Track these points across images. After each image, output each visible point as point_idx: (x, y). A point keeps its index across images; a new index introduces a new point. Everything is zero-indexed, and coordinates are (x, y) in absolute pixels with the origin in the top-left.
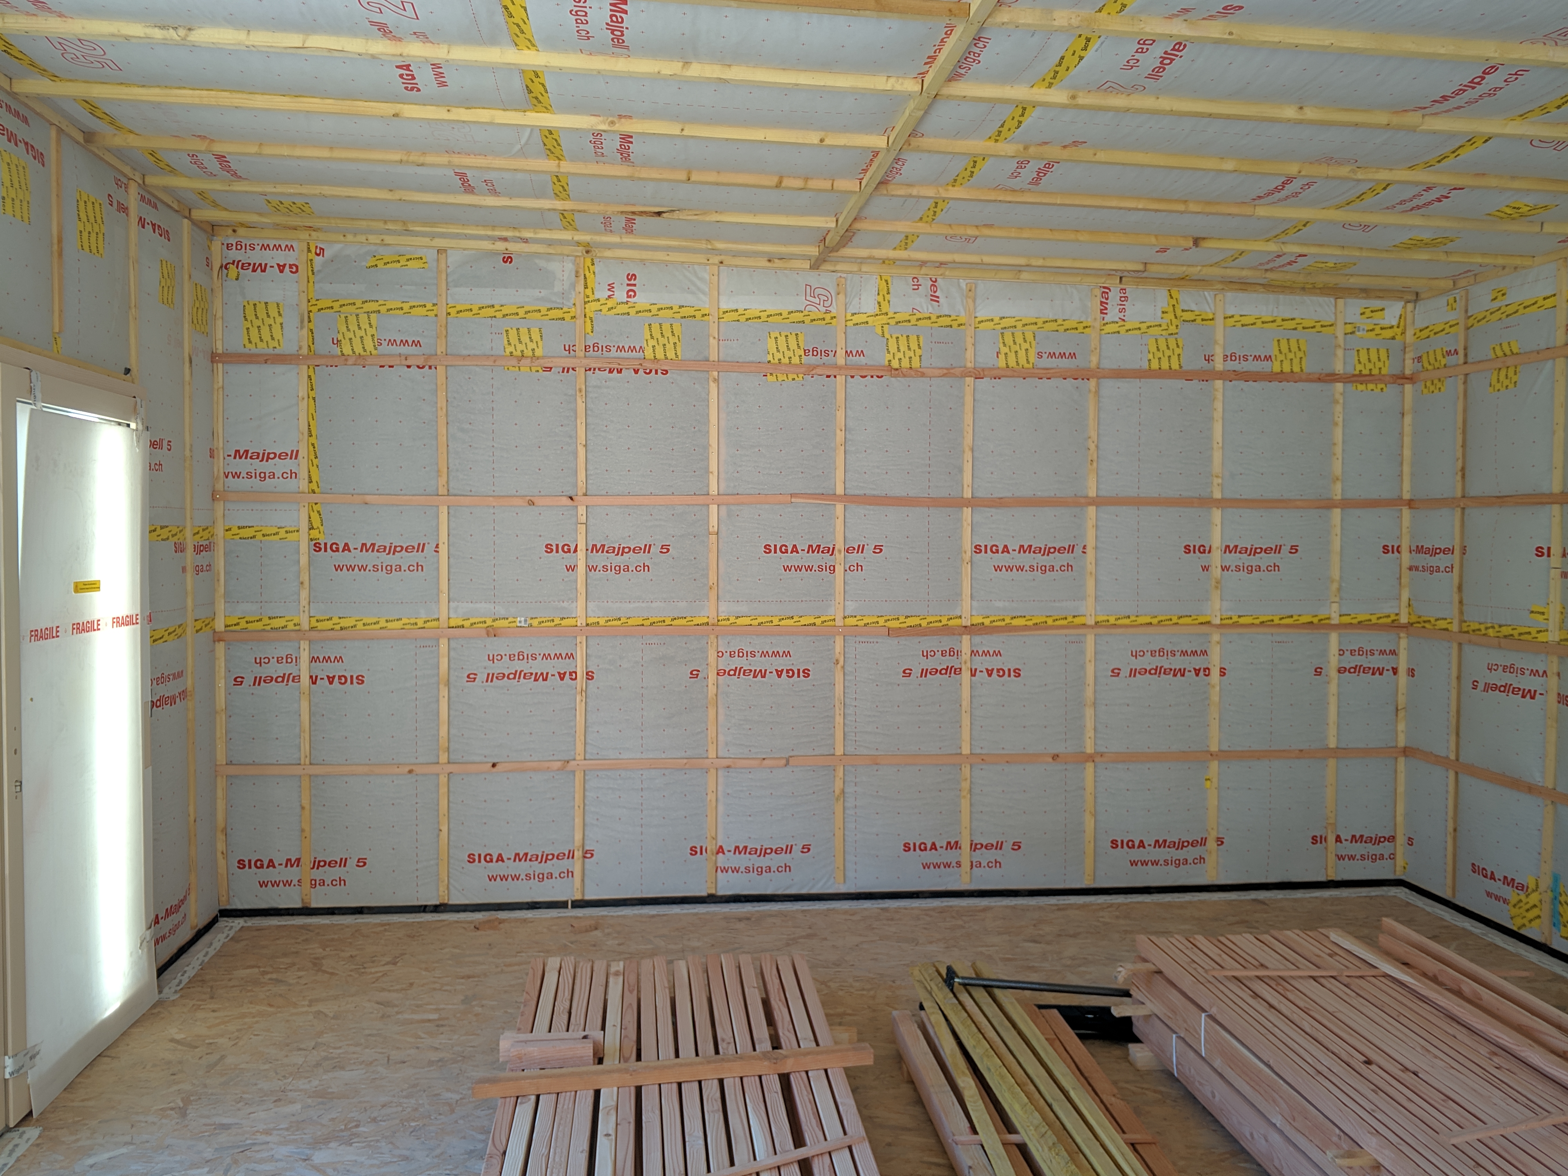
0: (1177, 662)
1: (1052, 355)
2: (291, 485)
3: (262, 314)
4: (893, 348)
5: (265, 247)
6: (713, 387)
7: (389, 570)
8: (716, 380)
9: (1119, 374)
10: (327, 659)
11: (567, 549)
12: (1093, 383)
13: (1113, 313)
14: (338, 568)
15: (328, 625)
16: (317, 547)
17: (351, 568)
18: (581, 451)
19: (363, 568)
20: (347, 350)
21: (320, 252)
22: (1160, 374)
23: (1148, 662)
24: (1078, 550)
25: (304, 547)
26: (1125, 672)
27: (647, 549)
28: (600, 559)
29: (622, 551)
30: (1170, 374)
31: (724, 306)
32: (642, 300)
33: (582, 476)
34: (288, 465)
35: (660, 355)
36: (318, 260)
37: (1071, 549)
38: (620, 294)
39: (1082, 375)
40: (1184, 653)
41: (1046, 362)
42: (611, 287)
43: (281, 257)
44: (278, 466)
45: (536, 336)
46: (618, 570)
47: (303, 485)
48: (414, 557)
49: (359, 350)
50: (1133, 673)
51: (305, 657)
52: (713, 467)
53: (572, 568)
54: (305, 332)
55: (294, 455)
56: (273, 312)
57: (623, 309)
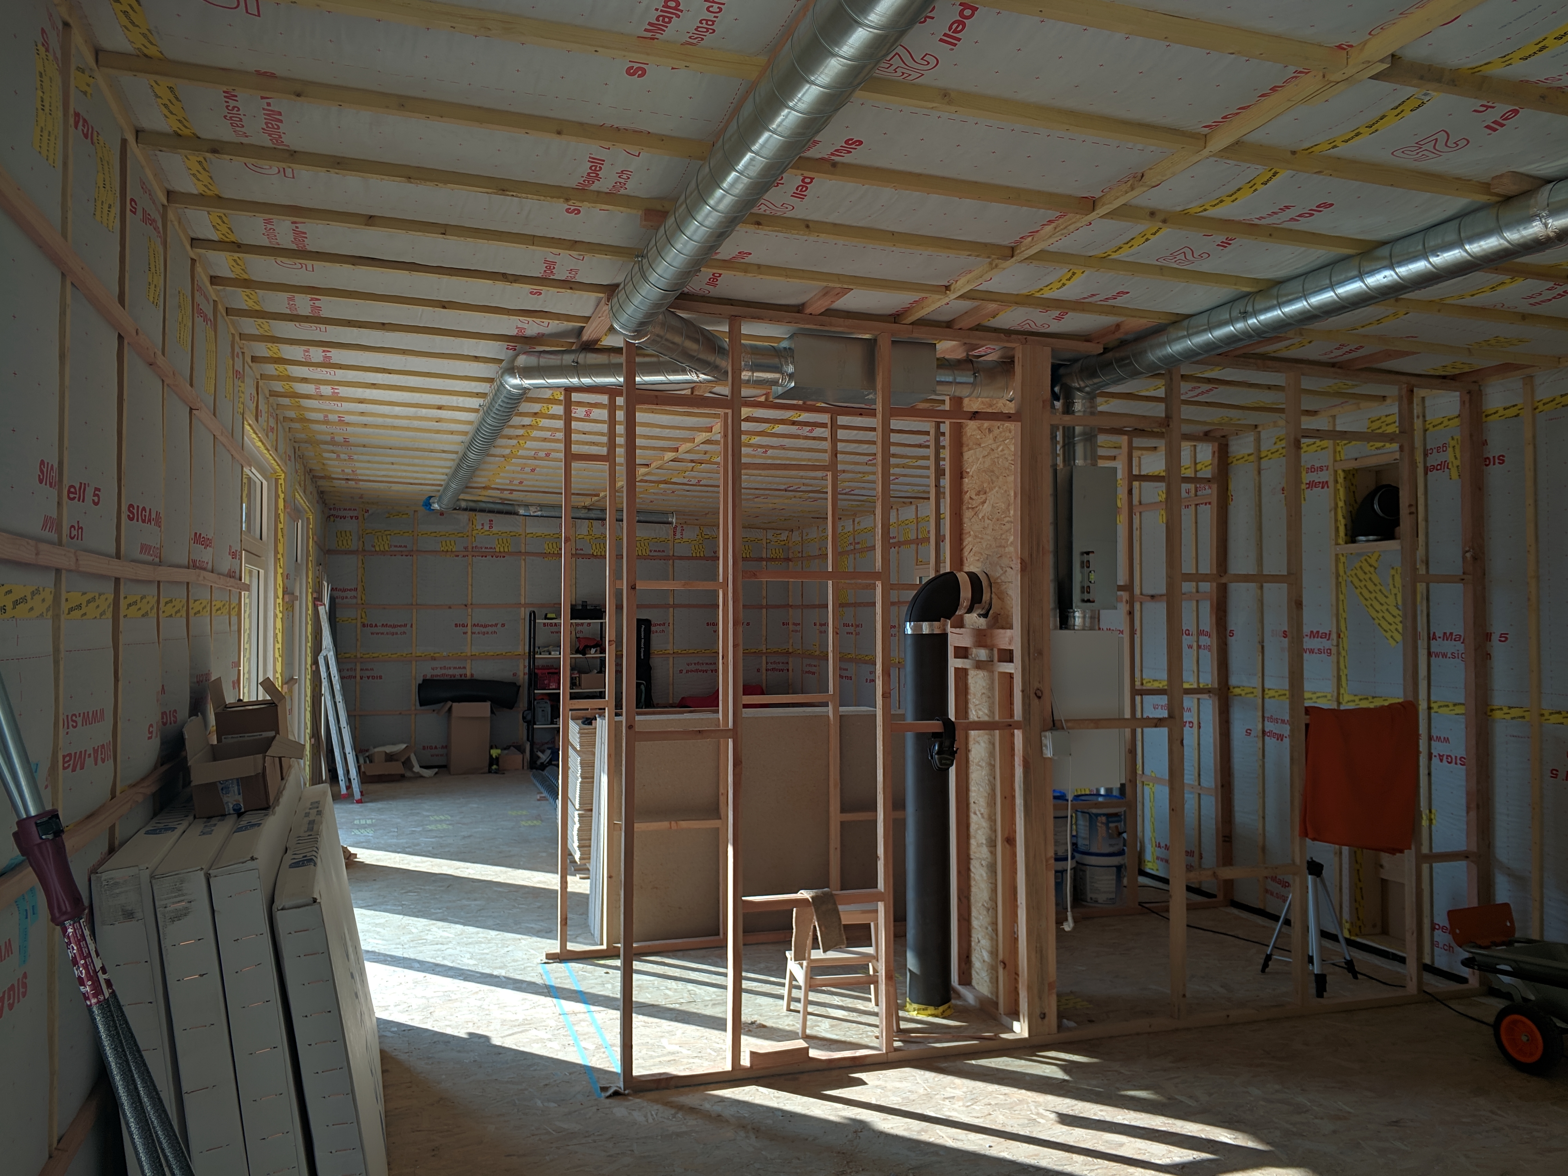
0: (704, 667)
1: (655, 551)
2: (354, 601)
3: (343, 535)
4: (594, 548)
5: (345, 509)
6: (523, 562)
7: (393, 634)
8: (525, 560)
9: (681, 558)
10: (367, 670)
11: (463, 626)
12: (671, 562)
13: (678, 536)
14: (372, 634)
15: (367, 656)
16: (364, 626)
17: (378, 634)
18: (470, 587)
19: (382, 634)
20: (378, 549)
21: (367, 511)
22: (696, 558)
23: (693, 667)
24: (667, 625)
25: (359, 625)
26: (684, 671)
27: (496, 625)
28: (476, 629)
29: (486, 626)
30: (700, 558)
31: (528, 532)
32: (494, 530)
33: (470, 597)
34: (353, 593)
35: (502, 550)
36: (366, 514)
37: (664, 624)
38: (487, 527)
39: (667, 558)
40: (707, 664)
41: (653, 554)
42: (483, 525)
43: (352, 513)
44: (349, 594)
45: (453, 543)
46: (484, 633)
47: (359, 602)
48: (403, 629)
49: (382, 549)
50: (687, 672)
51: (358, 669)
52: (523, 593)
53: (465, 633)
54: (361, 542)
55: (356, 589)
56: (348, 534)
57: (488, 533)
